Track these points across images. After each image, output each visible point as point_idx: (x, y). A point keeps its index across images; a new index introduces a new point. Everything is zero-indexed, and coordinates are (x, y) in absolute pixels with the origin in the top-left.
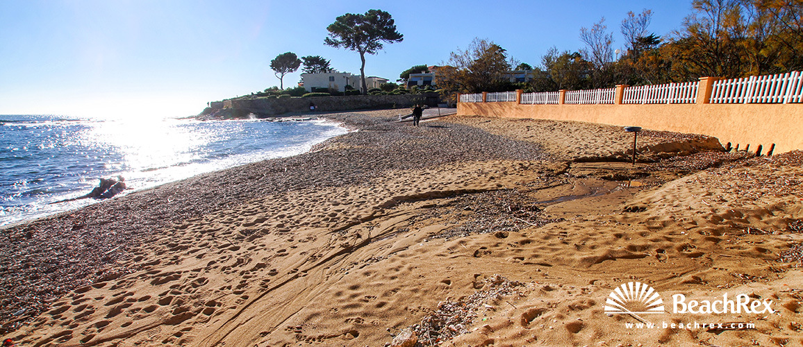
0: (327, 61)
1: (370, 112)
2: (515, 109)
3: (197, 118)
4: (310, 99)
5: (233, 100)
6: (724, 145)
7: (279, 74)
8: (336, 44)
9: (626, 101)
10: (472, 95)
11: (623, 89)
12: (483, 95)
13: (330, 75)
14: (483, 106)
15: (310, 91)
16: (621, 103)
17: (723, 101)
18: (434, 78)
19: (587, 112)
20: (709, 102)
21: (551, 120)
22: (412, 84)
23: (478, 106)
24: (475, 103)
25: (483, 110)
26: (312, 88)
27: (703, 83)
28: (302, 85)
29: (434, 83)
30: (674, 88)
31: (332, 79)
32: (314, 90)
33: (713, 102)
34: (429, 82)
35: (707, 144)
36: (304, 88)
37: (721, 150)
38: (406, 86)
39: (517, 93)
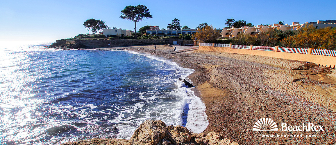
2: (229, 50)
5: (75, 40)
6: (317, 64)
8: (124, 18)
9: (279, 51)
10: (206, 44)
11: (278, 47)
12: (213, 44)
13: (115, 30)
14: (213, 48)
15: (106, 36)
16: (277, 51)
17: (316, 54)
18: (156, 31)
19: (263, 53)
20: (311, 54)
21: (247, 54)
22: (148, 34)
23: (210, 48)
24: (209, 47)
25: (213, 49)
26: (107, 35)
27: (309, 49)
28: (103, 34)
29: (157, 33)
30: (298, 49)
31: (116, 31)
32: (108, 36)
33: (313, 54)
34: (155, 33)
35: (314, 65)
36: (104, 35)
37: (317, 66)
38: (145, 35)
39: (230, 45)
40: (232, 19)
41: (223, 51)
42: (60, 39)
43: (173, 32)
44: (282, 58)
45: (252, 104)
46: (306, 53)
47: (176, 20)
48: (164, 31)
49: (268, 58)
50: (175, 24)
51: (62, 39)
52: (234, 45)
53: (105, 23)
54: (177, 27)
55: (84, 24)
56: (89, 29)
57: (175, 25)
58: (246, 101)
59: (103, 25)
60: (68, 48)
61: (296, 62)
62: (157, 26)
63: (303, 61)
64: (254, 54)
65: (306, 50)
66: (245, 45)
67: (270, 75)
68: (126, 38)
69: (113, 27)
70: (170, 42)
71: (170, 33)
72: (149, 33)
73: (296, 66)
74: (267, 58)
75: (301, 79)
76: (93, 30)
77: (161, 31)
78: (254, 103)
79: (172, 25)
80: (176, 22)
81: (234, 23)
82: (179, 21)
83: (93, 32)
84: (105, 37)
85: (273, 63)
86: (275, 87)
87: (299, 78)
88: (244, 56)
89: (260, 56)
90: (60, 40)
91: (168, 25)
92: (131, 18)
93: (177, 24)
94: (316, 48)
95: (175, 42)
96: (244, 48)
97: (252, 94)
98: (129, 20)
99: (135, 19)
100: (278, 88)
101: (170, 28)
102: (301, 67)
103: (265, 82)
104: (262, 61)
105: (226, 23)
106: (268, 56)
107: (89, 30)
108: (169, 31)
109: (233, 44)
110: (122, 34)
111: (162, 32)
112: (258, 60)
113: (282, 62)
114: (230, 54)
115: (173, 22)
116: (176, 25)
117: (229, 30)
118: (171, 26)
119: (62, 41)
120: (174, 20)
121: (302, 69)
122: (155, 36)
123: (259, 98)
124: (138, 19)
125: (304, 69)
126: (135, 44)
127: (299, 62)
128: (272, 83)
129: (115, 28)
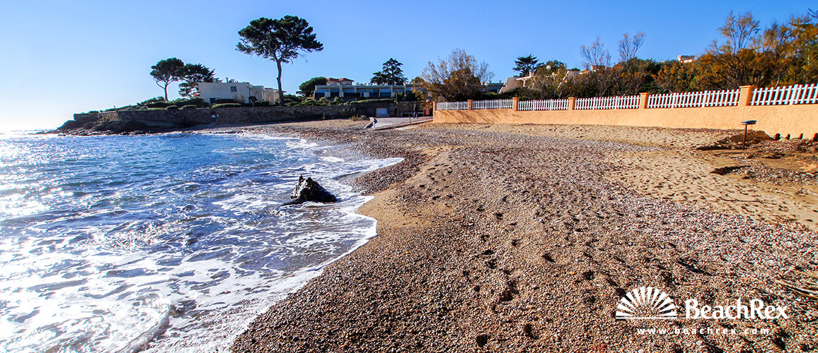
0: (210, 70)
1: (296, 124)
2: (511, 116)
3: (55, 132)
4: (223, 110)
5: (119, 112)
6: (772, 135)
7: (162, 83)
8: (249, 50)
9: (651, 106)
10: (453, 103)
11: (648, 96)
12: (469, 103)
13: (231, 85)
14: (470, 113)
15: (209, 102)
16: (646, 107)
17: (766, 104)
18: (341, 89)
19: (604, 116)
20: (750, 104)
21: (560, 123)
22: (318, 96)
23: (461, 113)
24: (459, 111)
25: (468, 117)
26: (211, 99)
27: (744, 91)
28: (199, 95)
29: (342, 95)
30: (709, 94)
31: (234, 89)
32: (213, 101)
33: (755, 104)
34: (337, 94)
35: (760, 136)
36: (202, 100)
37: (771, 139)
38: (313, 98)
39: (514, 101)
40: (530, 57)
41: (495, 118)
42: (87, 112)
43: (384, 91)
44: (660, 125)
45: (536, 258)
46: (735, 103)
47: (392, 62)
48: (362, 88)
49: (620, 128)
50: (391, 72)
51: (92, 112)
52: (525, 100)
53: (213, 72)
54: (397, 79)
55: (151, 74)
56: (166, 86)
57: (391, 74)
58: (508, 244)
59: (209, 77)
60: (97, 130)
61: (703, 133)
62: (345, 79)
63: (725, 128)
64: (579, 120)
65: (734, 95)
66: (555, 98)
67: (627, 161)
68: (258, 105)
69: (227, 79)
70: (370, 110)
71: (375, 93)
72: (323, 95)
73: (708, 140)
74: (615, 128)
75: (739, 168)
76: (183, 90)
77: (353, 88)
78: (547, 257)
79: (382, 75)
80: (393, 68)
81: (535, 66)
82: (399, 64)
83: (183, 95)
84: (206, 105)
85: (634, 138)
86: (650, 190)
87: (733, 165)
88: (553, 128)
89: (598, 125)
90: (85, 114)
91: (374, 76)
92: (267, 53)
93: (396, 73)
94: (763, 85)
95: (381, 111)
96: (551, 108)
97: (547, 215)
98: (262, 56)
99: (278, 54)
100: (665, 192)
101: (379, 84)
102: (724, 143)
103: (612, 178)
104: (603, 135)
105: (516, 67)
106: (619, 124)
107: (165, 89)
108: (374, 88)
109: (521, 100)
110: (250, 98)
111: (355, 91)
112: (590, 135)
113: (663, 135)
114: (513, 126)
115: (384, 68)
116: (393, 75)
117: (522, 81)
118: (379, 78)
119: (92, 116)
120: (388, 62)
121: (727, 148)
122: (338, 100)
123: (579, 230)
124: (286, 54)
125: (733, 148)
126: (279, 118)
127: (713, 131)
128: (637, 179)
129: (230, 82)
